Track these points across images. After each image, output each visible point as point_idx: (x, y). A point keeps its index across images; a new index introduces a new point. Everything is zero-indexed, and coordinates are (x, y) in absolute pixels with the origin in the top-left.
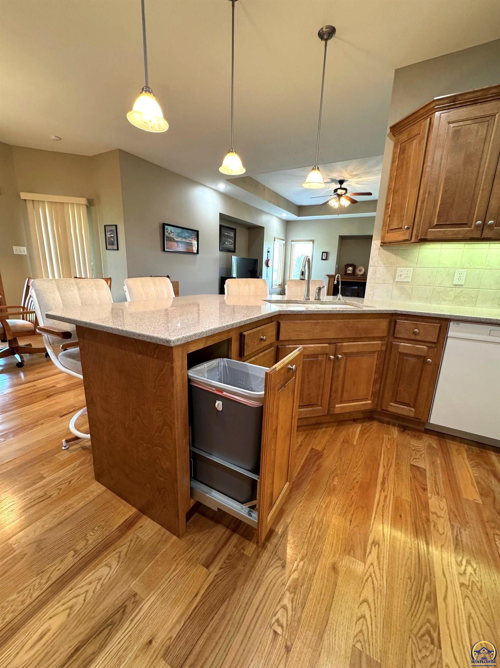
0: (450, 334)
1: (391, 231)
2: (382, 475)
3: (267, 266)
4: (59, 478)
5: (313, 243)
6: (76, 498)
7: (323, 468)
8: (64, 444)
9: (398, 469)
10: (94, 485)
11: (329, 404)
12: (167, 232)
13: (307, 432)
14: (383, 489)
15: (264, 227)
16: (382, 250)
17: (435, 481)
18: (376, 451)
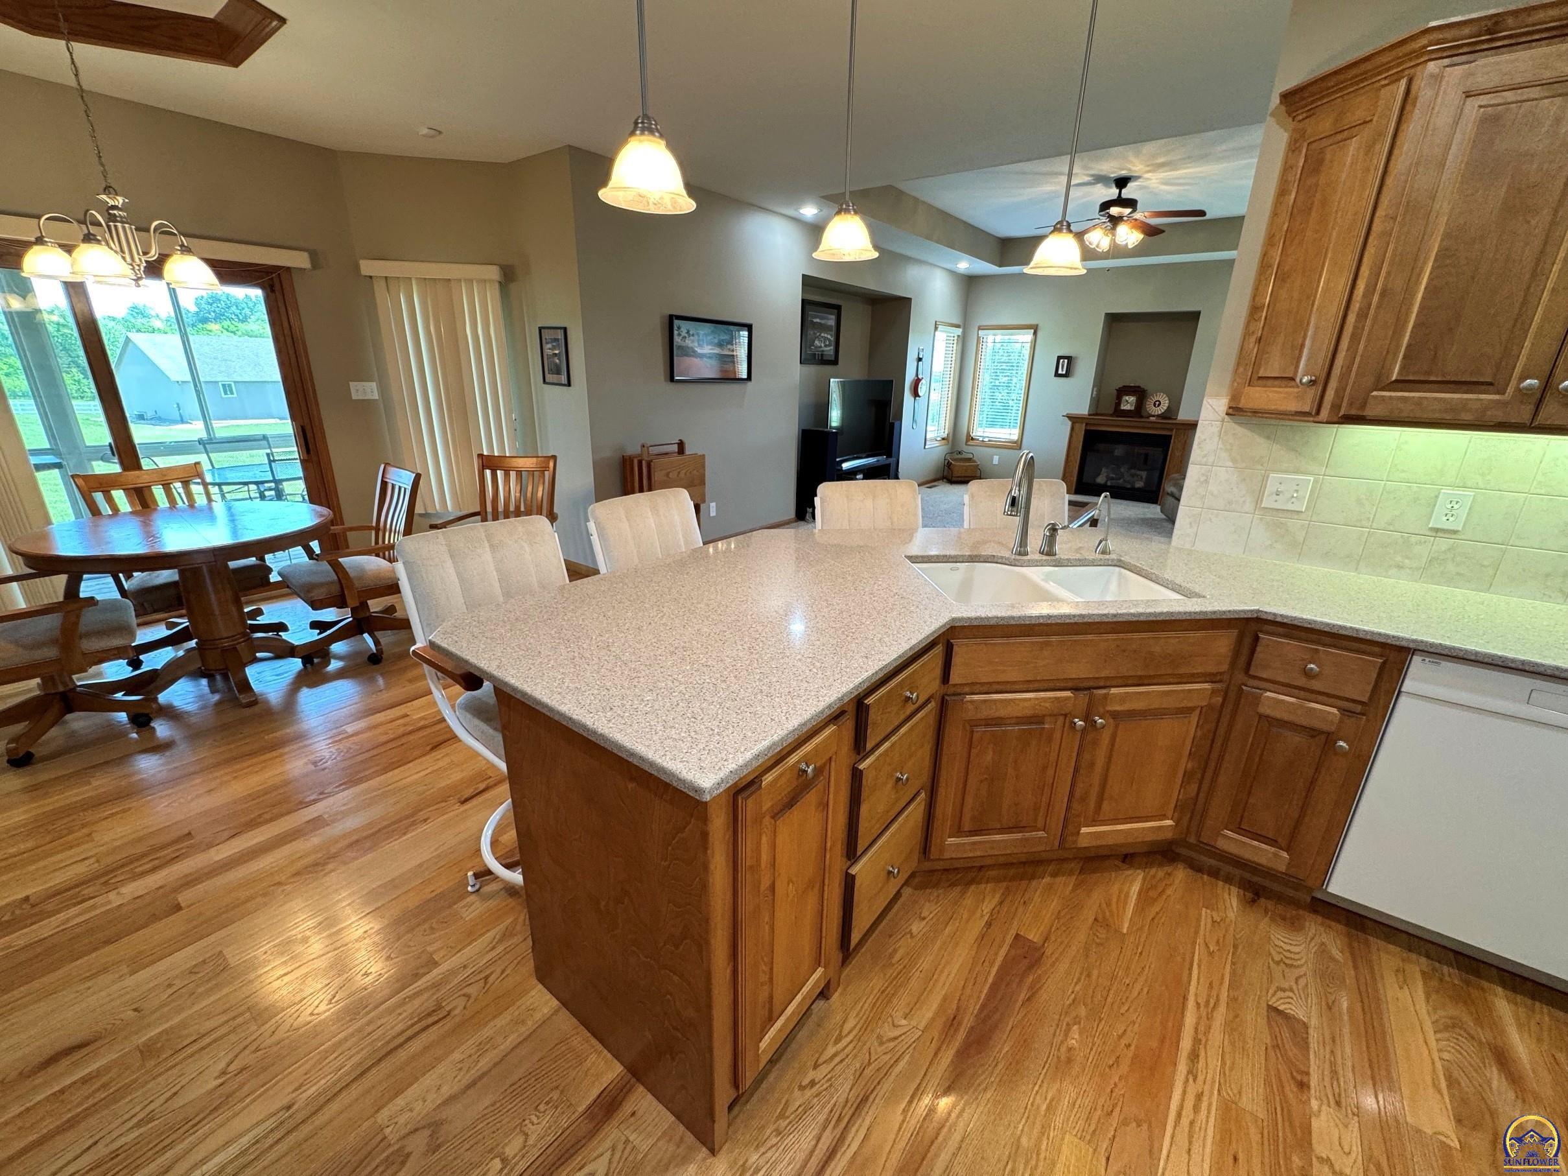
0: (1408, 685)
1: (1260, 382)
2: (1192, 1032)
3: (916, 394)
4: (465, 967)
5: (1035, 333)
6: (500, 1022)
7: (1043, 996)
8: (471, 880)
9: (1236, 1016)
10: (533, 993)
11: (1064, 827)
12: (679, 335)
13: (1005, 884)
14: (1192, 1073)
15: (909, 300)
16: (1230, 424)
17: (1333, 1064)
18: (1179, 959)
